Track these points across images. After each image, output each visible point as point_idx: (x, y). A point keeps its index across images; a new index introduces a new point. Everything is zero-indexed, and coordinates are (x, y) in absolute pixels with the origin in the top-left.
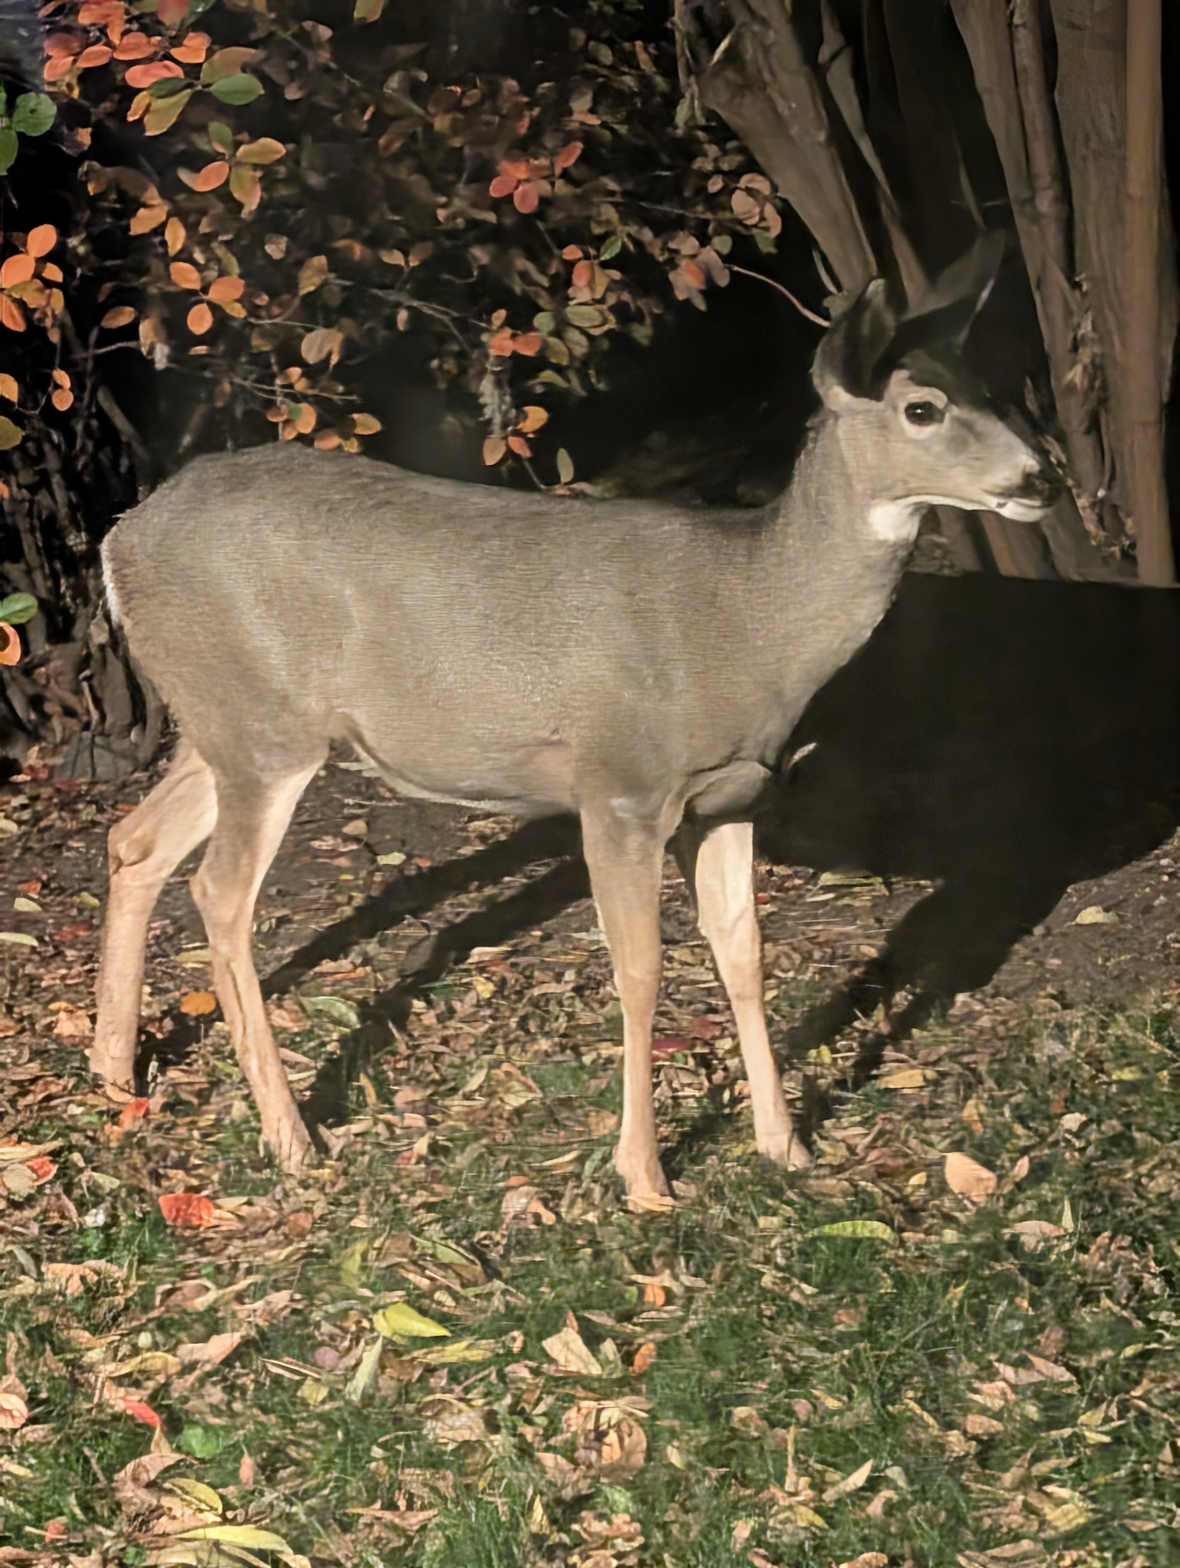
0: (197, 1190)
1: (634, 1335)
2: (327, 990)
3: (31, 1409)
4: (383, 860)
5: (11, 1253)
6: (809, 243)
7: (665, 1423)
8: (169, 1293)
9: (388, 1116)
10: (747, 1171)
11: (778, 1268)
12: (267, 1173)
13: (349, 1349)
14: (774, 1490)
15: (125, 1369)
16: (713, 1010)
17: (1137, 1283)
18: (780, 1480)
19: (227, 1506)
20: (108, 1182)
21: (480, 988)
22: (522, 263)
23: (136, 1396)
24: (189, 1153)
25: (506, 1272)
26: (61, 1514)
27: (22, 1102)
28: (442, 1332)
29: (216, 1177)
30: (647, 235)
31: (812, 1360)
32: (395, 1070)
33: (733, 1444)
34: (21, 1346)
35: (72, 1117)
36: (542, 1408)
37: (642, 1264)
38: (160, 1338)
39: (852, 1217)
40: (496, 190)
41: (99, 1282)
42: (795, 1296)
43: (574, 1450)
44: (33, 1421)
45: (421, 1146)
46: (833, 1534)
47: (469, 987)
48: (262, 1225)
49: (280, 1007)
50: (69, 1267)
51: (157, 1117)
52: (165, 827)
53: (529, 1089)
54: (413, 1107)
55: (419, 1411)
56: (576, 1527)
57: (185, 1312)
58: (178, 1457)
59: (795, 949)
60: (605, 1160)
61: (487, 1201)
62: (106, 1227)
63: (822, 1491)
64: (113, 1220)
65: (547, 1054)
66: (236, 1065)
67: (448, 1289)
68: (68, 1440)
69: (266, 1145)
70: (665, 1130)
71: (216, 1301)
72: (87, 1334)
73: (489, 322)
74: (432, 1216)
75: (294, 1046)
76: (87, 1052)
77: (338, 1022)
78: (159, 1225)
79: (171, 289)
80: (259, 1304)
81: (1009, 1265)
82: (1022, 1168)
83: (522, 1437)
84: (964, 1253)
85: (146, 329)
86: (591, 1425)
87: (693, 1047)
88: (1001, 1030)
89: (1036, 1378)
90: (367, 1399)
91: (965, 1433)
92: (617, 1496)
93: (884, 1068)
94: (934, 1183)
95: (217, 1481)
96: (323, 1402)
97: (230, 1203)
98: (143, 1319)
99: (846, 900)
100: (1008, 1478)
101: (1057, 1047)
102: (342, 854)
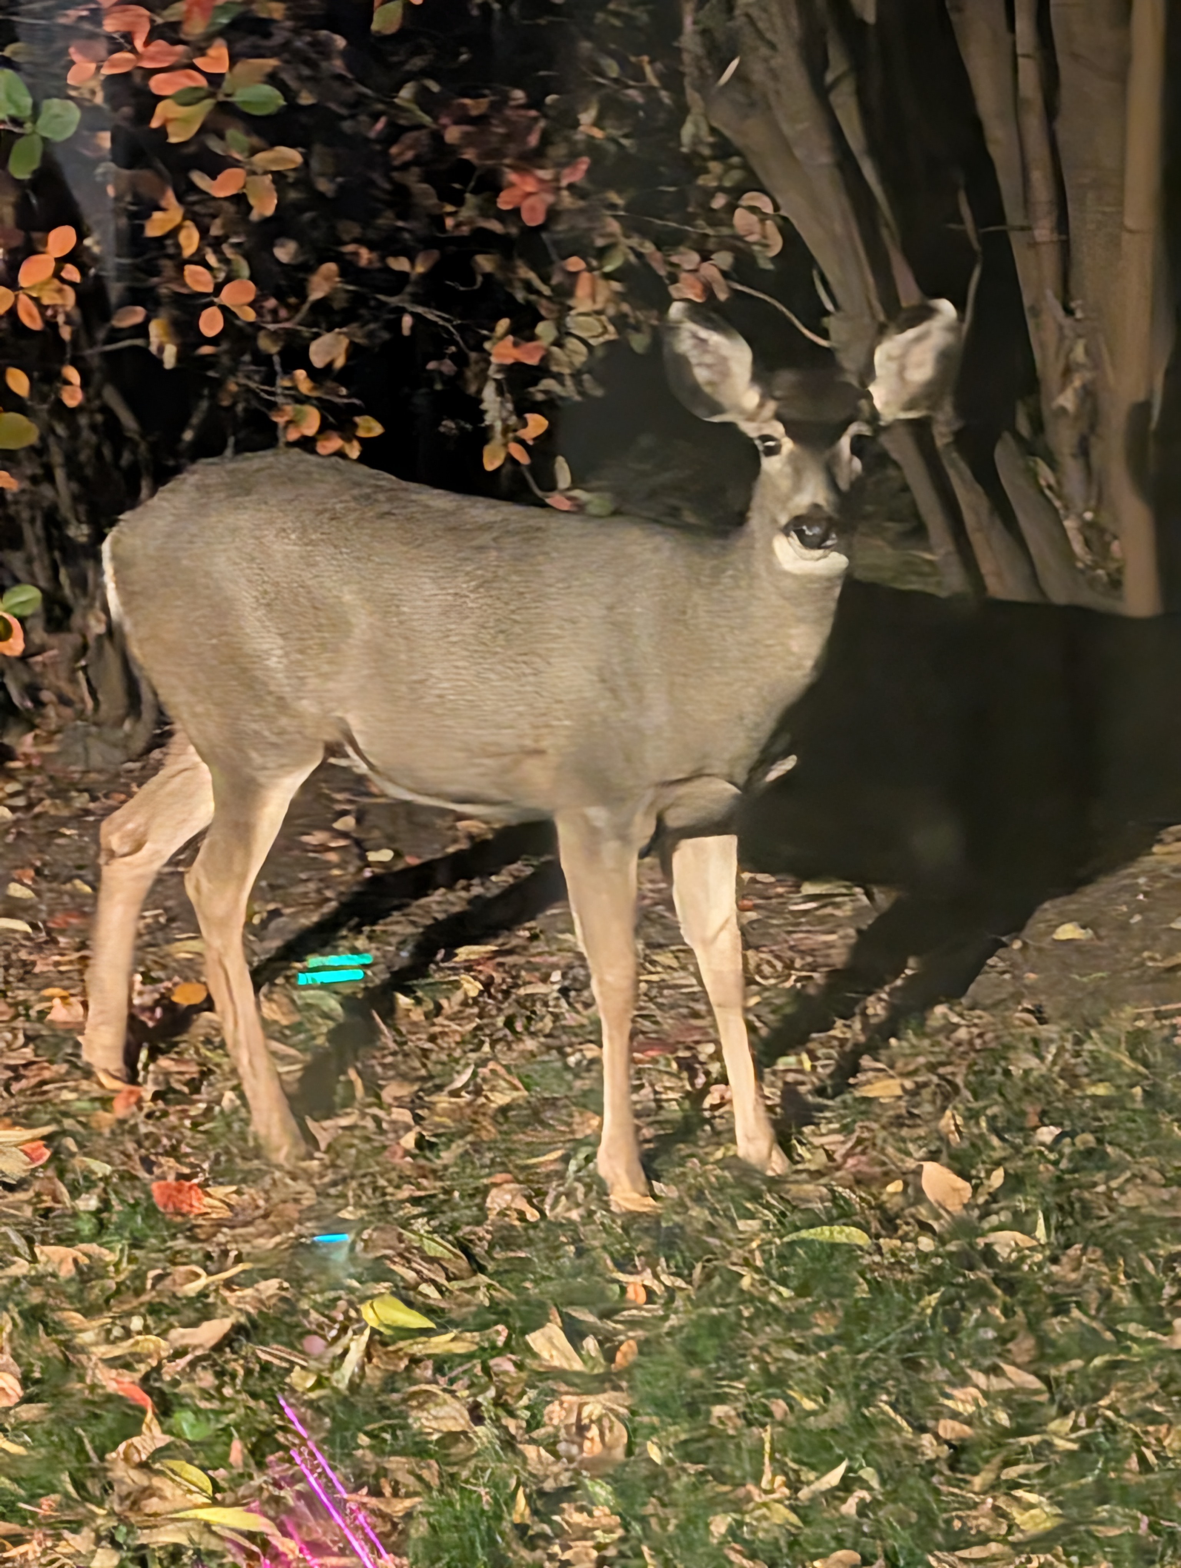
0: (188, 1177)
1: (617, 1333)
3: (24, 1388)
5: (4, 1234)
6: (810, 261)
7: (646, 1419)
8: (159, 1278)
9: (375, 1111)
10: (727, 1174)
11: (757, 1270)
12: (256, 1163)
13: (337, 1338)
14: (751, 1487)
15: (117, 1352)
16: (696, 1015)
17: (1107, 1295)
18: (757, 1478)
19: (217, 1488)
20: (101, 1168)
21: (467, 986)
22: (526, 273)
23: (127, 1378)
24: (179, 1142)
25: (491, 1267)
26: (54, 1491)
27: (16, 1087)
28: (428, 1324)
29: (206, 1166)
30: (648, 248)
31: (788, 1362)
32: (384, 1066)
33: (710, 1442)
34: (15, 1325)
35: (64, 1102)
36: (525, 1401)
37: (624, 1263)
38: (150, 1321)
39: (831, 1222)
40: (504, 202)
41: (90, 1267)
42: (773, 1299)
43: (555, 1443)
44: (26, 1400)
45: (409, 1141)
46: (807, 1531)
47: (457, 985)
48: (250, 1213)
49: (270, 1000)
50: (61, 1250)
51: (148, 1106)
53: (515, 1088)
54: (400, 1102)
55: (404, 1400)
56: (556, 1518)
57: (174, 1296)
58: (167, 1439)
59: (778, 957)
60: (589, 1159)
61: (472, 1196)
62: (98, 1212)
63: (797, 1490)
64: (106, 1205)
65: (533, 1055)
66: (227, 1055)
67: (434, 1282)
68: (61, 1420)
70: (648, 1133)
71: (206, 1287)
72: (79, 1316)
73: (492, 330)
74: (418, 1210)
75: (283, 1039)
77: (326, 1016)
78: (151, 1211)
79: (184, 291)
80: (249, 1292)
81: (984, 1273)
82: (997, 1178)
83: (506, 1428)
84: (939, 1261)
85: (156, 329)
86: (573, 1419)
87: (674, 1051)
88: (978, 1042)
89: (1007, 1385)
90: (354, 1387)
91: (937, 1436)
92: (597, 1489)
93: (861, 1077)
94: (910, 1191)
95: (207, 1463)
96: (312, 1389)
97: (220, 1191)
98: (135, 1303)
99: (829, 910)
100: (978, 1482)
101: (1034, 1062)
102: (332, 849)
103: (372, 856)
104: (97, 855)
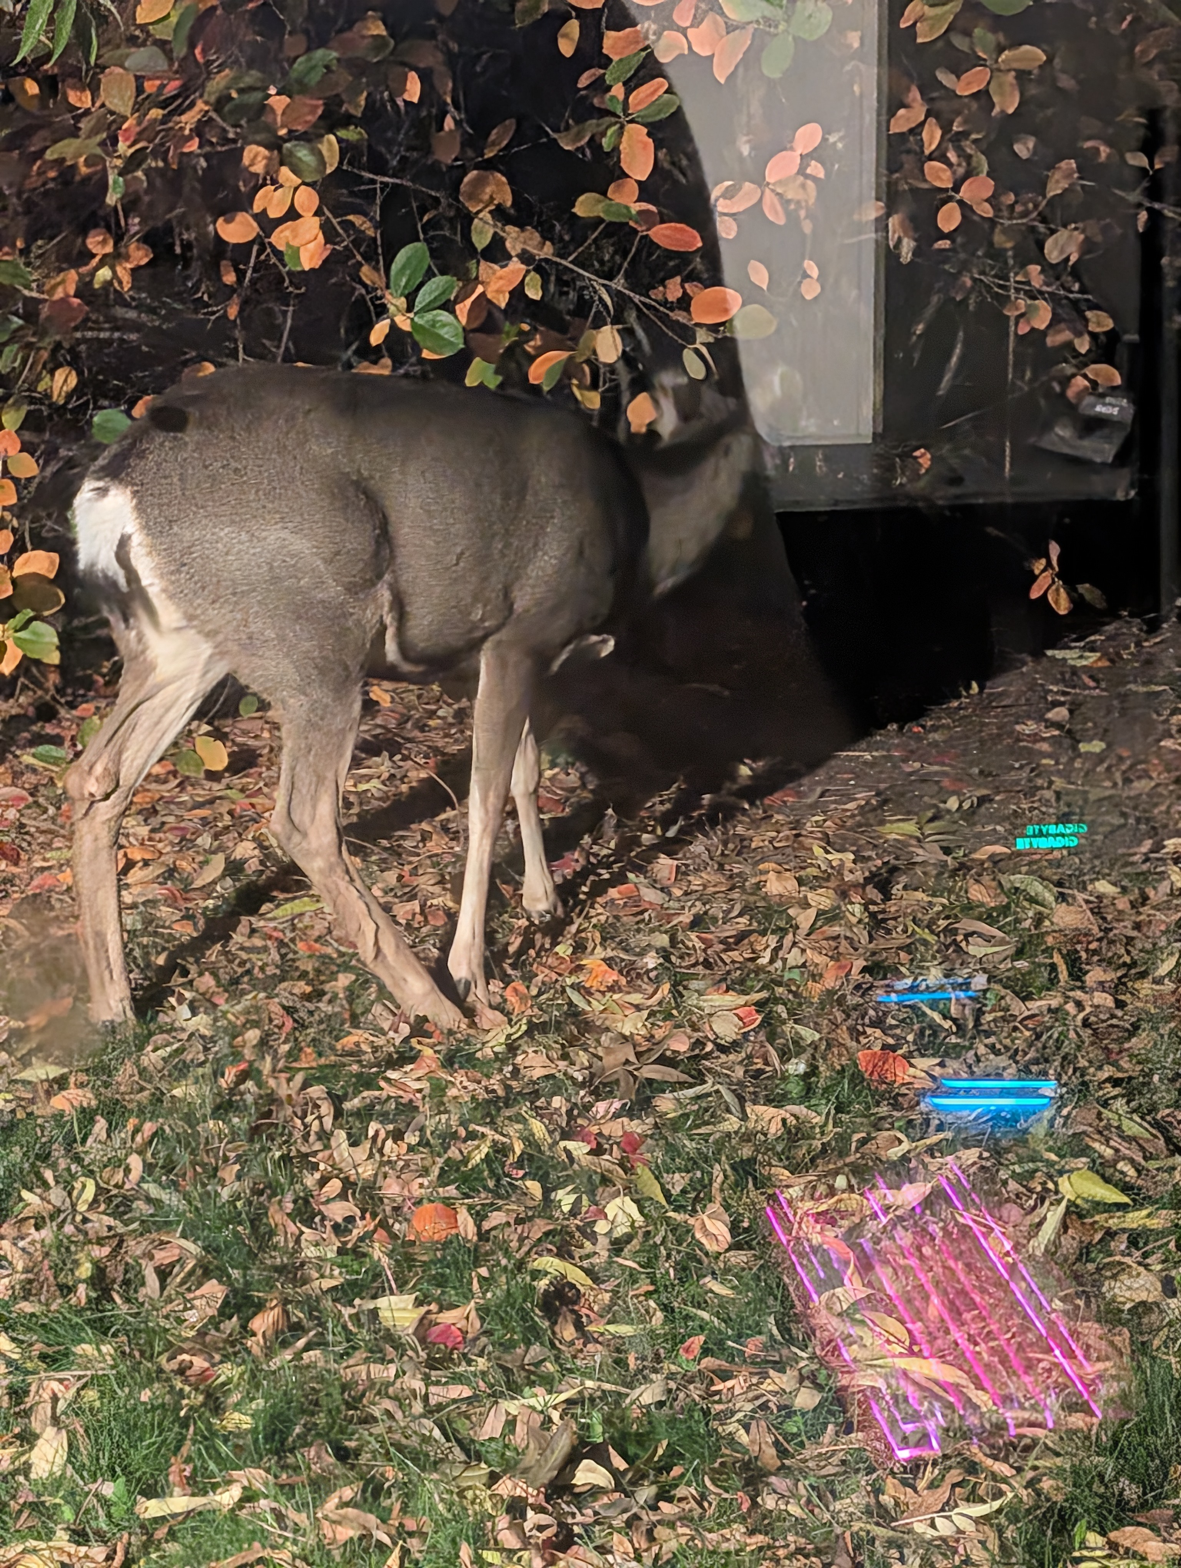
0: (893, 1048)
2: (1024, 869)
3: (733, 1237)
4: (1083, 747)
5: (717, 1091)
8: (863, 1142)
9: (1078, 994)
13: (1034, 1208)
15: (823, 1208)
19: (914, 1341)
20: (809, 1035)
23: (830, 1232)
24: (885, 1014)
26: (760, 1333)
28: (1125, 1199)
29: (910, 1038)
32: (1087, 950)
34: (726, 1177)
38: (854, 1182)
41: (798, 1127)
44: (736, 1246)
47: (1163, 876)
49: (979, 882)
50: (771, 1110)
51: (856, 979)
54: (1102, 986)
55: (1098, 1270)
57: (877, 1159)
58: (868, 1291)
62: (806, 1076)
64: (813, 1071)
67: (1132, 1161)
68: (768, 1267)
71: (909, 1152)
72: (787, 1173)
74: (1117, 1091)
75: (991, 920)
77: (1036, 901)
78: (856, 1079)
79: (925, 186)
80: (950, 1159)
85: (894, 224)
90: (1050, 1254)
95: (904, 1317)
97: (924, 1063)
98: (840, 1164)
102: (1044, 739)
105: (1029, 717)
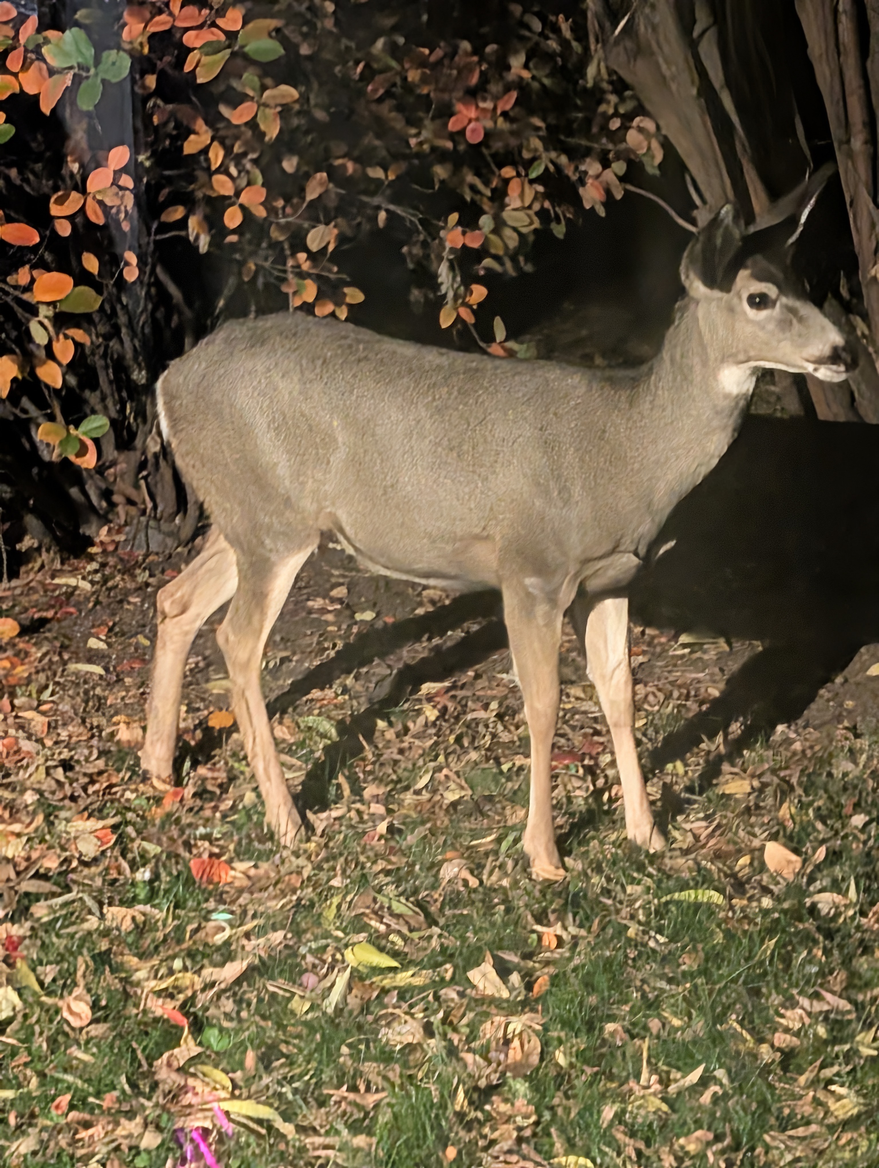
0: (218, 856)
1: (534, 969)
2: (316, 712)
3: (93, 1013)
5: (81, 899)
6: (683, 168)
7: (554, 1034)
8: (195, 931)
9: (358, 805)
10: (619, 851)
11: (639, 923)
12: (269, 845)
13: (326, 976)
14: (632, 1084)
15: (164, 986)
16: (597, 733)
18: (638, 1076)
19: (235, 1086)
20: (153, 849)
21: (428, 713)
22: (471, 178)
23: (170, 1005)
25: (442, 921)
26: (114, 1088)
27: (91, 790)
28: (394, 964)
29: (232, 847)
30: (563, 160)
31: (662, 991)
32: (364, 772)
33: (604, 1050)
34: (87, 966)
35: (128, 800)
36: (465, 1021)
37: (541, 918)
38: (189, 963)
39: (696, 887)
40: (453, 125)
41: (145, 923)
42: (652, 944)
43: (488, 1051)
44: (95, 1021)
45: (382, 827)
46: (674, 1117)
47: (420, 712)
48: (263, 882)
49: (281, 723)
50: (123, 910)
51: (189, 802)
52: (198, 592)
53: (462, 788)
54: (376, 798)
55: (376, 1020)
56: (487, 1107)
57: (206, 945)
58: (199, 1050)
59: (660, 690)
60: (517, 841)
61: (429, 869)
62: (151, 882)
63: (667, 1086)
64: (156, 876)
65: (476, 763)
66: (248, 765)
67: (399, 933)
68: (120, 1036)
69: (269, 826)
70: (560, 821)
71: (230, 937)
72: (136, 960)
73: (446, 222)
74: (389, 879)
75: (290, 752)
76: (140, 753)
77: (323, 736)
78: (189, 882)
79: (214, 194)
80: (262, 941)
81: (809, 925)
82: (821, 853)
83: (451, 1041)
84: (776, 915)
85: (193, 222)
86: (501, 1034)
87: (582, 760)
88: (809, 753)
89: (826, 1008)
90: (339, 1011)
91: (772, 1046)
92: (518, 1086)
93: (722, 779)
94: (756, 863)
95: (229, 1068)
96: (307, 1012)
97: (241, 866)
98: (177, 949)
99: (698, 654)
100: (802, 1080)
101: (849, 766)
102: (329, 612)
103: (358, 617)
104: (154, 616)
105: (318, 595)
